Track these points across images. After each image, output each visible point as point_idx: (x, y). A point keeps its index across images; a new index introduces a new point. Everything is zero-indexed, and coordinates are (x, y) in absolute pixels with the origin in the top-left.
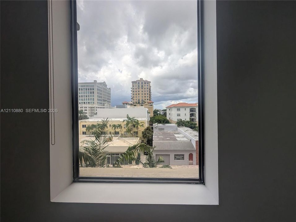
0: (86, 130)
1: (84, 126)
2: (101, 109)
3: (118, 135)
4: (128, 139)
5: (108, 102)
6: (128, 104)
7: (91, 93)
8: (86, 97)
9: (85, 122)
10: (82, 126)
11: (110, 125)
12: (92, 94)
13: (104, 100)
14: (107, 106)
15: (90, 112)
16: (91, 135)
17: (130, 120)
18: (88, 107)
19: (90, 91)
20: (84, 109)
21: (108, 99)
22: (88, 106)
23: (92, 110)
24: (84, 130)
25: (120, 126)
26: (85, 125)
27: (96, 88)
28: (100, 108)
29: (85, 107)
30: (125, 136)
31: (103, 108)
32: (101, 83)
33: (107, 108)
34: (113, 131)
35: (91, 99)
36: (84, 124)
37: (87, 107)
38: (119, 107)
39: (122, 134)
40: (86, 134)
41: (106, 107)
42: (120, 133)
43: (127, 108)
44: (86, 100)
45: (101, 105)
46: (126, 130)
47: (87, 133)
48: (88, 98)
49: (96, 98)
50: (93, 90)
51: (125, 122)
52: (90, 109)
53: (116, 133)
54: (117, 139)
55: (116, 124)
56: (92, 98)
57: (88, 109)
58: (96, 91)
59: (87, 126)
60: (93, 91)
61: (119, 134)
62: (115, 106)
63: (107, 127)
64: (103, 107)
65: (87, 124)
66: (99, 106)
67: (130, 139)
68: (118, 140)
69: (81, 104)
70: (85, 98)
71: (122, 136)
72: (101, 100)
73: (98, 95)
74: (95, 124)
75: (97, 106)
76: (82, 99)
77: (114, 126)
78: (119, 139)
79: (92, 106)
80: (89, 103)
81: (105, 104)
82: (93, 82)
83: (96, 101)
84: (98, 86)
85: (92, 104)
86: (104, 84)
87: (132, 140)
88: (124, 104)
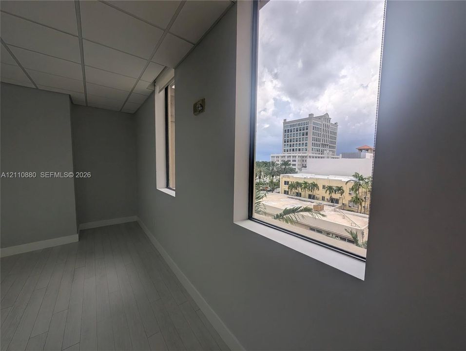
0: (288, 188)
1: (286, 183)
2: (318, 159)
3: (335, 204)
4: (354, 215)
5: (330, 147)
6: (369, 151)
7: (303, 135)
8: (297, 141)
9: (288, 177)
10: (283, 183)
11: (324, 187)
12: (305, 136)
13: (324, 145)
14: (328, 154)
15: (300, 163)
16: (293, 197)
17: (361, 182)
18: (297, 157)
19: (302, 131)
20: (291, 159)
21: (331, 142)
22: (297, 154)
23: (303, 161)
24: (286, 188)
25: (340, 190)
26: (288, 182)
27: (311, 126)
28: (316, 157)
29: (293, 157)
30: (349, 209)
31: (322, 158)
32: (319, 118)
33: (328, 157)
34: (327, 196)
35: (303, 144)
36: (287, 180)
37: (295, 157)
38: (347, 155)
39: (343, 204)
40: (288, 194)
41: (326, 156)
42: (340, 202)
43: (364, 157)
44: (296, 147)
45: (318, 152)
46: (351, 199)
47: (289, 192)
48: (298, 143)
49: (310, 142)
50: (307, 129)
51: (351, 185)
52: (300, 159)
53: (333, 201)
54: (332, 211)
55: (334, 185)
56: (305, 142)
57: (297, 159)
58: (310, 131)
59: (290, 183)
60: (307, 131)
61: (338, 203)
62: (341, 155)
63: (318, 188)
64: (320, 155)
65: (290, 180)
66: (315, 155)
67: (357, 215)
68: (333, 213)
69: (289, 152)
70: (295, 143)
71: (344, 207)
72: (319, 145)
73: (314, 136)
74: (301, 181)
75: (311, 155)
76: (290, 145)
77: (330, 189)
78: (335, 211)
79: (303, 155)
80: (299, 150)
81: (325, 152)
82: (308, 117)
83: (310, 147)
84: (314, 123)
85: (304, 152)
86: (326, 117)
87: (361, 218)
88: (361, 150)
